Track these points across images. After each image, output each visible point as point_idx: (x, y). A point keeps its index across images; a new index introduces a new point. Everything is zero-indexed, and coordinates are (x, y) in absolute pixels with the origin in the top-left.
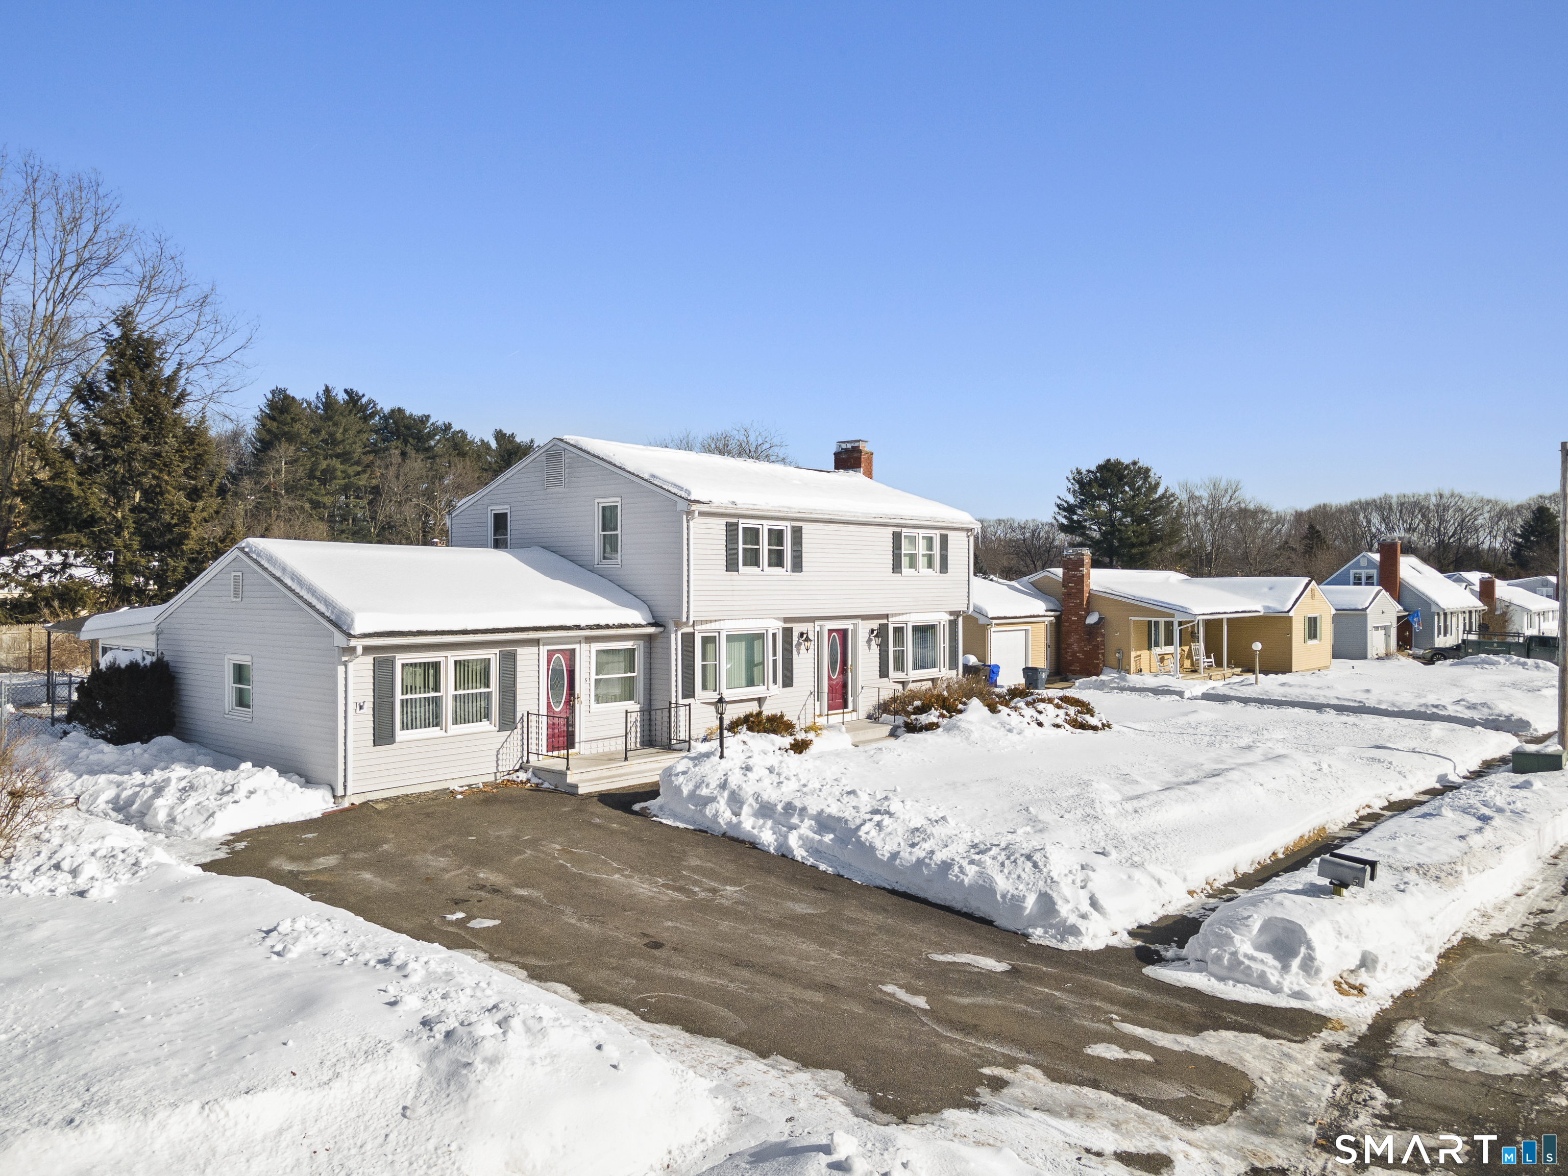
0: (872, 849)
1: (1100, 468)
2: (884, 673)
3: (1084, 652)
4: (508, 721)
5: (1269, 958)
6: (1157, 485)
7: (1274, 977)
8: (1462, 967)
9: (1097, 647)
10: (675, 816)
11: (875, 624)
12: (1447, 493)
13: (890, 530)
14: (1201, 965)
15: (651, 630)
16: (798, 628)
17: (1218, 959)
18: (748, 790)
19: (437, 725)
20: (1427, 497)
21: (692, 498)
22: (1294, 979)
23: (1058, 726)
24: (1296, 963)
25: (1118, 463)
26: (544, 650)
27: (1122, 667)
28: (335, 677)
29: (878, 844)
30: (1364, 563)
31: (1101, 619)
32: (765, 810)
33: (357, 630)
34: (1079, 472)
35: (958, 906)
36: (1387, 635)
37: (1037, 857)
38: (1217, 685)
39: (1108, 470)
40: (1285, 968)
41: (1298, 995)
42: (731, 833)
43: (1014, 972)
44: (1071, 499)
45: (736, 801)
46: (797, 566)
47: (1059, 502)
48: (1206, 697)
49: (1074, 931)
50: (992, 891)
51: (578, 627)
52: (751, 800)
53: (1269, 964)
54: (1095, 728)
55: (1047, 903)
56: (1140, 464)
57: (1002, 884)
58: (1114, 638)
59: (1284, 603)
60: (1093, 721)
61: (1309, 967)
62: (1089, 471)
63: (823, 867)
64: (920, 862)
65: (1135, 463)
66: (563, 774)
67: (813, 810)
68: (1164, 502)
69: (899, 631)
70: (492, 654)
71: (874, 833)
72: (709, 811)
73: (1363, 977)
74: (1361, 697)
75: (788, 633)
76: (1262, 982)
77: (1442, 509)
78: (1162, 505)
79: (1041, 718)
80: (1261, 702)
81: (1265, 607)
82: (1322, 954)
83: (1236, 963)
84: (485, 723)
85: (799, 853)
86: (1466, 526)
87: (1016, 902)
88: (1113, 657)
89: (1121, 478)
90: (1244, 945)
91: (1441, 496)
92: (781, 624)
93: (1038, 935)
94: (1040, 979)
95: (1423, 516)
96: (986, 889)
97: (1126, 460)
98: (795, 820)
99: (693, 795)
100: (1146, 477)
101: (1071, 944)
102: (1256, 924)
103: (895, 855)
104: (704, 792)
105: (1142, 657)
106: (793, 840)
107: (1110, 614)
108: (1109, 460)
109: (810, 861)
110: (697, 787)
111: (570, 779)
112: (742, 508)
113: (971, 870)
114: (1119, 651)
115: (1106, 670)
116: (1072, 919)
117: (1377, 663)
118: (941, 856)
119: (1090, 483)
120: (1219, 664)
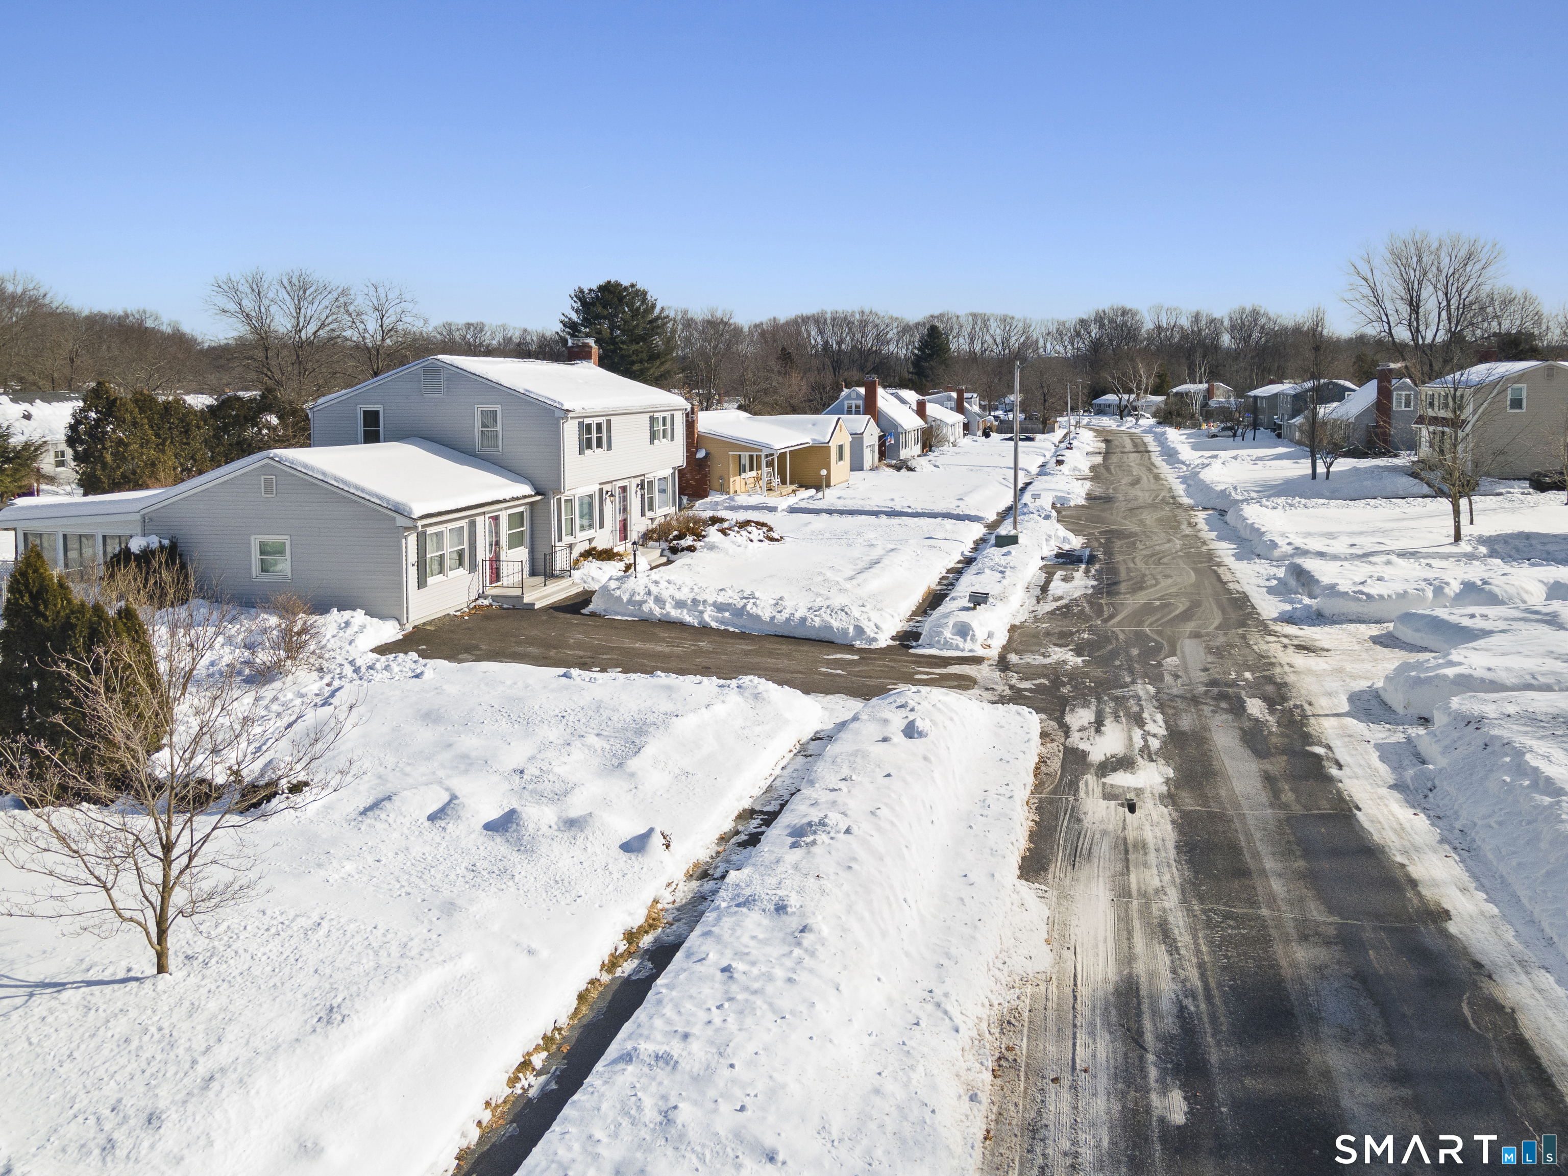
0: (758, 617)
1: (602, 288)
2: (643, 514)
3: (696, 480)
4: (473, 568)
5: (958, 638)
6: (654, 306)
7: (961, 646)
8: (1016, 635)
9: (706, 476)
10: (623, 615)
11: (638, 481)
12: (867, 311)
13: (648, 415)
14: (931, 646)
15: (539, 498)
16: (607, 487)
17: (939, 642)
18: (665, 595)
19: (440, 572)
20: (853, 315)
21: (565, 407)
22: (968, 645)
23: (761, 541)
24: (969, 638)
25: (618, 285)
26: (487, 516)
27: (723, 489)
28: (400, 546)
29: (761, 613)
30: (854, 395)
31: (707, 454)
32: (680, 604)
33: (416, 515)
34: (581, 291)
35: (814, 637)
36: (873, 451)
37: (846, 609)
38: (792, 500)
39: (610, 292)
40: (965, 640)
41: (971, 651)
42: (664, 619)
43: (861, 658)
44: (574, 317)
45: (659, 600)
46: (609, 447)
47: (563, 318)
48: (793, 510)
49: (875, 640)
50: (831, 628)
51: (505, 501)
52: (670, 600)
53: (958, 640)
54: (777, 540)
55: (860, 630)
56: (638, 287)
57: (835, 624)
58: (717, 468)
59: (824, 437)
60: (776, 536)
61: (973, 639)
62: (590, 290)
63: (731, 629)
64: (788, 620)
65: (633, 286)
66: (521, 598)
67: (711, 601)
68: (660, 322)
69: (650, 483)
70: (464, 523)
71: (754, 609)
72: (645, 608)
73: (989, 642)
74: (891, 504)
75: (601, 490)
76: (957, 648)
77: (864, 324)
78: (657, 325)
79: (751, 536)
80: (830, 512)
81: (813, 440)
82: (977, 633)
83: (946, 642)
84: (461, 569)
85: (714, 625)
86: (881, 338)
87: (845, 632)
88: (716, 483)
89: (621, 299)
90: (948, 634)
91: (863, 313)
92: (598, 487)
93: (858, 644)
94: (874, 659)
95: (850, 329)
96: (829, 628)
97: (625, 283)
98: (701, 608)
99: (630, 601)
100: (644, 300)
101: (874, 646)
102: (951, 624)
103: (773, 618)
104: (638, 598)
105: (736, 482)
106: (706, 617)
107: (714, 450)
108: (609, 282)
109: (723, 627)
110: (632, 595)
111: (526, 600)
112: (589, 412)
113: (817, 619)
114: (721, 478)
115: (712, 492)
116: (872, 635)
117: (873, 474)
118: (798, 615)
119: (593, 304)
120: (783, 482)
